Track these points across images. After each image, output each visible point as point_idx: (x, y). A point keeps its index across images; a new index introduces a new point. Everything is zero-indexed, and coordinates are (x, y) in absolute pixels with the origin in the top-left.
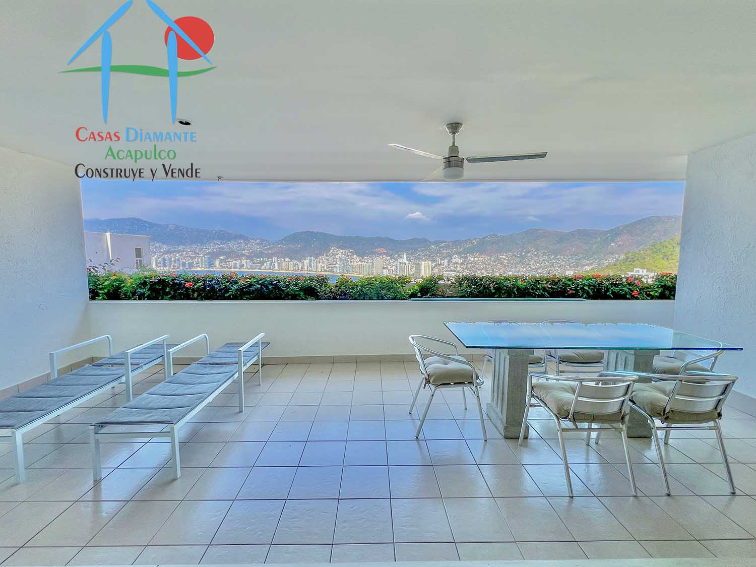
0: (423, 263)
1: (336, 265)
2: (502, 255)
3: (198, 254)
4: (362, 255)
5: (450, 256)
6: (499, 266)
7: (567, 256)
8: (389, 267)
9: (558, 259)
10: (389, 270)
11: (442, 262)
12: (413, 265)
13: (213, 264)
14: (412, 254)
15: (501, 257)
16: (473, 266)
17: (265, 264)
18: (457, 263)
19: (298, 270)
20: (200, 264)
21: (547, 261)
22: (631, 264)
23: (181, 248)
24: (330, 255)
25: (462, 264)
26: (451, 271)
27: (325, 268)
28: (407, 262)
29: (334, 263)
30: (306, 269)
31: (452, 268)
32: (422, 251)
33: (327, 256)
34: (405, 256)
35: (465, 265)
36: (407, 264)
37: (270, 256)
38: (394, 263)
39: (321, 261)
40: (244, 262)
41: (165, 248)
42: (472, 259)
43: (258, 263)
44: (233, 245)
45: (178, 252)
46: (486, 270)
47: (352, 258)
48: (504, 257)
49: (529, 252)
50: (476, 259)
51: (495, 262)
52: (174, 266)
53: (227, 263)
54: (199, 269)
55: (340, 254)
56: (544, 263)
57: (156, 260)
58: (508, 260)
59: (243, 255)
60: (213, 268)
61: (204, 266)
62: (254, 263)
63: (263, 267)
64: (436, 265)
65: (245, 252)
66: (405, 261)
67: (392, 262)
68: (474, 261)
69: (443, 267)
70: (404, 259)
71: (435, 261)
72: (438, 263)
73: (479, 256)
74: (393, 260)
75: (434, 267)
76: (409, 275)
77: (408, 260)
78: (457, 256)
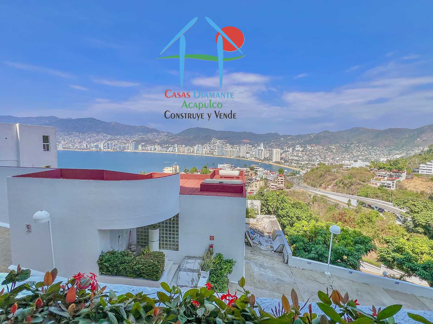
0: (274, 149)
1: (215, 150)
3: (129, 141)
4: (232, 144)
5: (294, 146)
6: (329, 153)
7: (382, 147)
8: (251, 152)
9: (375, 149)
10: (250, 154)
11: (288, 149)
12: (267, 152)
13: (137, 147)
14: (267, 144)
15: (331, 147)
16: (311, 153)
17: (169, 149)
18: (299, 151)
19: (190, 153)
20: (129, 148)
21: (366, 150)
23: (118, 137)
24: (211, 143)
25: (302, 151)
26: (294, 156)
27: (208, 152)
29: (214, 149)
30: (195, 152)
31: (295, 154)
32: (274, 142)
33: (209, 144)
34: (262, 144)
35: (304, 152)
36: (263, 151)
37: (173, 144)
39: (205, 147)
40: (156, 147)
41: (109, 137)
42: (310, 148)
43: (165, 148)
44: (150, 136)
45: (116, 139)
46: (320, 156)
47: (226, 146)
48: (334, 147)
49: (352, 144)
50: (313, 148)
52: (114, 148)
53: (146, 147)
54: (129, 151)
55: (218, 142)
56: (364, 152)
57: (104, 145)
58: (336, 149)
59: (156, 142)
60: (137, 150)
61: (132, 149)
62: (162, 148)
63: (168, 150)
64: (284, 152)
65: (157, 140)
67: (253, 149)
68: (311, 150)
69: (288, 153)
70: (262, 147)
71: (283, 149)
72: (285, 151)
73: (314, 146)
74: (254, 147)
75: (282, 153)
76: (264, 158)
77: (264, 148)
78: (299, 146)
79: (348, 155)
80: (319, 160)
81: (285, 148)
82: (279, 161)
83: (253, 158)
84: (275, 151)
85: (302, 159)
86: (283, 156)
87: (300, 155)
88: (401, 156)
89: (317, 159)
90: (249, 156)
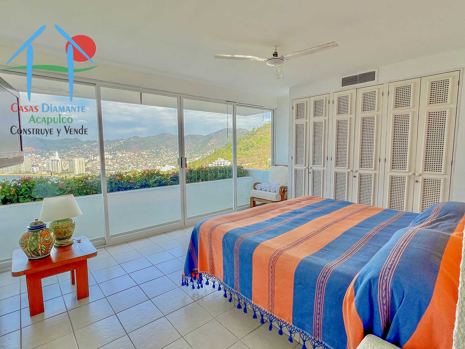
0: (76, 159)
2: (143, 152)
6: (142, 160)
8: (40, 165)
10: (40, 168)
11: (95, 158)
12: (66, 162)
14: (64, 152)
15: (142, 153)
16: (122, 161)
18: (108, 159)
21: (173, 155)
22: (217, 156)
25: (112, 159)
28: (60, 159)
32: (75, 149)
34: (57, 154)
35: (115, 160)
36: (60, 161)
38: (45, 160)
42: (121, 155)
46: (132, 163)
48: (145, 153)
49: (162, 149)
50: (124, 155)
51: (139, 157)
56: (172, 156)
58: (148, 155)
64: (89, 161)
66: (57, 158)
67: (43, 160)
68: (122, 157)
69: (96, 162)
70: (57, 156)
71: (88, 158)
72: (91, 159)
73: (125, 153)
74: (44, 158)
75: (88, 163)
76: (63, 170)
77: (60, 158)
78: (107, 153)
79: (159, 160)
80: (131, 168)
81: (90, 156)
82: (85, 173)
83: (45, 173)
84: (76, 160)
85: (112, 167)
86: (88, 166)
87: (109, 163)
88: (199, 158)
89: (129, 166)
90: (38, 170)
